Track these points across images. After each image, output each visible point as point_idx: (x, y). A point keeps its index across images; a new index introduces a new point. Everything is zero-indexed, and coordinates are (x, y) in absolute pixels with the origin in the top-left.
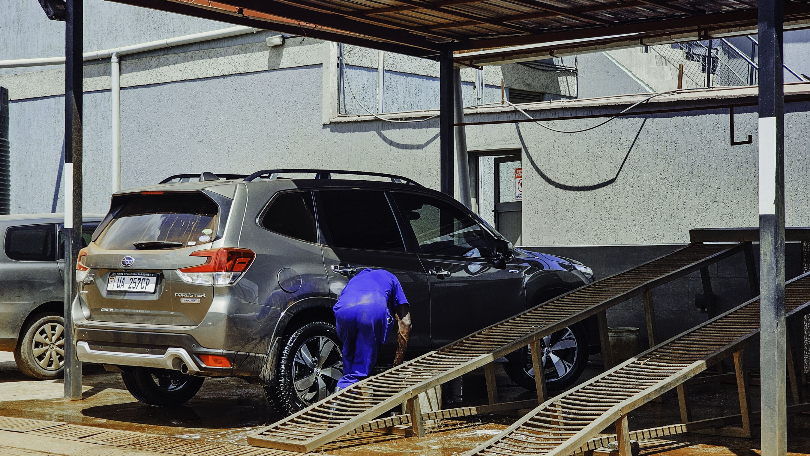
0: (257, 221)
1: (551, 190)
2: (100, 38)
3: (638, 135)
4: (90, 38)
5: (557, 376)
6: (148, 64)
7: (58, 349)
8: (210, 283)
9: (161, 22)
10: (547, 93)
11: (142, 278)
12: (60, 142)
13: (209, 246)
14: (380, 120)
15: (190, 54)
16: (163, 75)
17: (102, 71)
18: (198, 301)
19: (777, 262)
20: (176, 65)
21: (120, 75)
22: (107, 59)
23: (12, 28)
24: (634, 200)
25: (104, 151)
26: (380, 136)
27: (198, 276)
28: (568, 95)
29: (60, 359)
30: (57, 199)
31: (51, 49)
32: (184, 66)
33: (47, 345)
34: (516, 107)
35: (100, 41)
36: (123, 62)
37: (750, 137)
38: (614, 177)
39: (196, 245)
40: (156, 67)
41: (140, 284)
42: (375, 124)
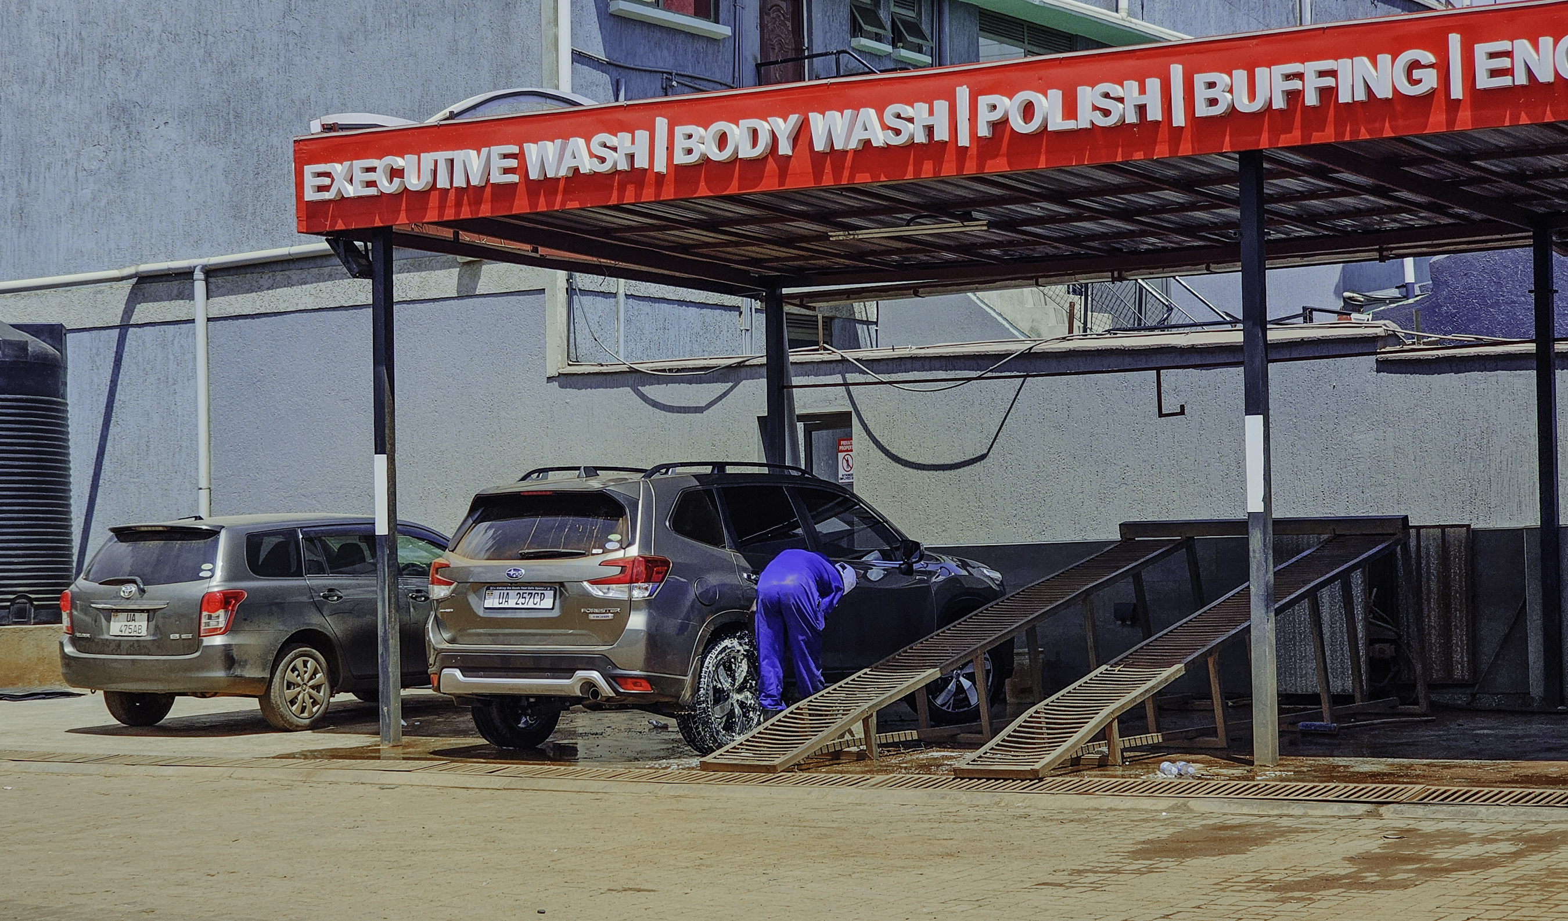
0: (667, 524)
1: (896, 470)
2: (171, 242)
3: (1017, 395)
4: (153, 241)
5: (969, 704)
6: (254, 283)
7: (311, 690)
8: (625, 597)
9: (277, 222)
10: (836, 317)
11: (534, 592)
12: (101, 399)
13: (620, 554)
14: (637, 371)
15: (327, 270)
16: (281, 300)
17: (175, 292)
18: (610, 616)
19: (1266, 559)
20: (303, 286)
21: (208, 299)
22: (187, 274)
23: (9, 221)
24: (1014, 482)
25: (180, 413)
26: (637, 394)
27: (609, 589)
28: (865, 319)
29: (314, 703)
30: (97, 486)
31: (83, 256)
32: (318, 288)
33: (299, 685)
34: (843, 354)
35: (170, 247)
36: (211, 280)
37: (1182, 407)
38: (985, 451)
39: (603, 553)
40: (268, 289)
41: (532, 599)
42: (629, 376)
